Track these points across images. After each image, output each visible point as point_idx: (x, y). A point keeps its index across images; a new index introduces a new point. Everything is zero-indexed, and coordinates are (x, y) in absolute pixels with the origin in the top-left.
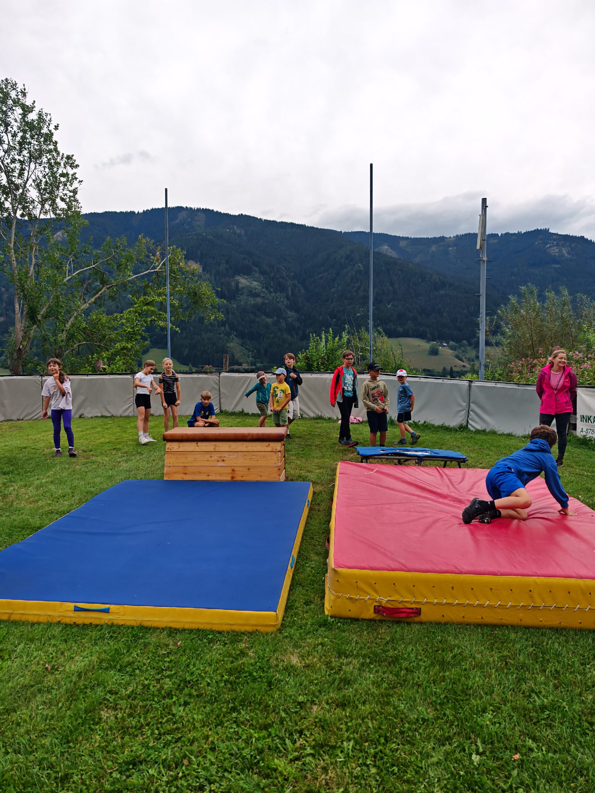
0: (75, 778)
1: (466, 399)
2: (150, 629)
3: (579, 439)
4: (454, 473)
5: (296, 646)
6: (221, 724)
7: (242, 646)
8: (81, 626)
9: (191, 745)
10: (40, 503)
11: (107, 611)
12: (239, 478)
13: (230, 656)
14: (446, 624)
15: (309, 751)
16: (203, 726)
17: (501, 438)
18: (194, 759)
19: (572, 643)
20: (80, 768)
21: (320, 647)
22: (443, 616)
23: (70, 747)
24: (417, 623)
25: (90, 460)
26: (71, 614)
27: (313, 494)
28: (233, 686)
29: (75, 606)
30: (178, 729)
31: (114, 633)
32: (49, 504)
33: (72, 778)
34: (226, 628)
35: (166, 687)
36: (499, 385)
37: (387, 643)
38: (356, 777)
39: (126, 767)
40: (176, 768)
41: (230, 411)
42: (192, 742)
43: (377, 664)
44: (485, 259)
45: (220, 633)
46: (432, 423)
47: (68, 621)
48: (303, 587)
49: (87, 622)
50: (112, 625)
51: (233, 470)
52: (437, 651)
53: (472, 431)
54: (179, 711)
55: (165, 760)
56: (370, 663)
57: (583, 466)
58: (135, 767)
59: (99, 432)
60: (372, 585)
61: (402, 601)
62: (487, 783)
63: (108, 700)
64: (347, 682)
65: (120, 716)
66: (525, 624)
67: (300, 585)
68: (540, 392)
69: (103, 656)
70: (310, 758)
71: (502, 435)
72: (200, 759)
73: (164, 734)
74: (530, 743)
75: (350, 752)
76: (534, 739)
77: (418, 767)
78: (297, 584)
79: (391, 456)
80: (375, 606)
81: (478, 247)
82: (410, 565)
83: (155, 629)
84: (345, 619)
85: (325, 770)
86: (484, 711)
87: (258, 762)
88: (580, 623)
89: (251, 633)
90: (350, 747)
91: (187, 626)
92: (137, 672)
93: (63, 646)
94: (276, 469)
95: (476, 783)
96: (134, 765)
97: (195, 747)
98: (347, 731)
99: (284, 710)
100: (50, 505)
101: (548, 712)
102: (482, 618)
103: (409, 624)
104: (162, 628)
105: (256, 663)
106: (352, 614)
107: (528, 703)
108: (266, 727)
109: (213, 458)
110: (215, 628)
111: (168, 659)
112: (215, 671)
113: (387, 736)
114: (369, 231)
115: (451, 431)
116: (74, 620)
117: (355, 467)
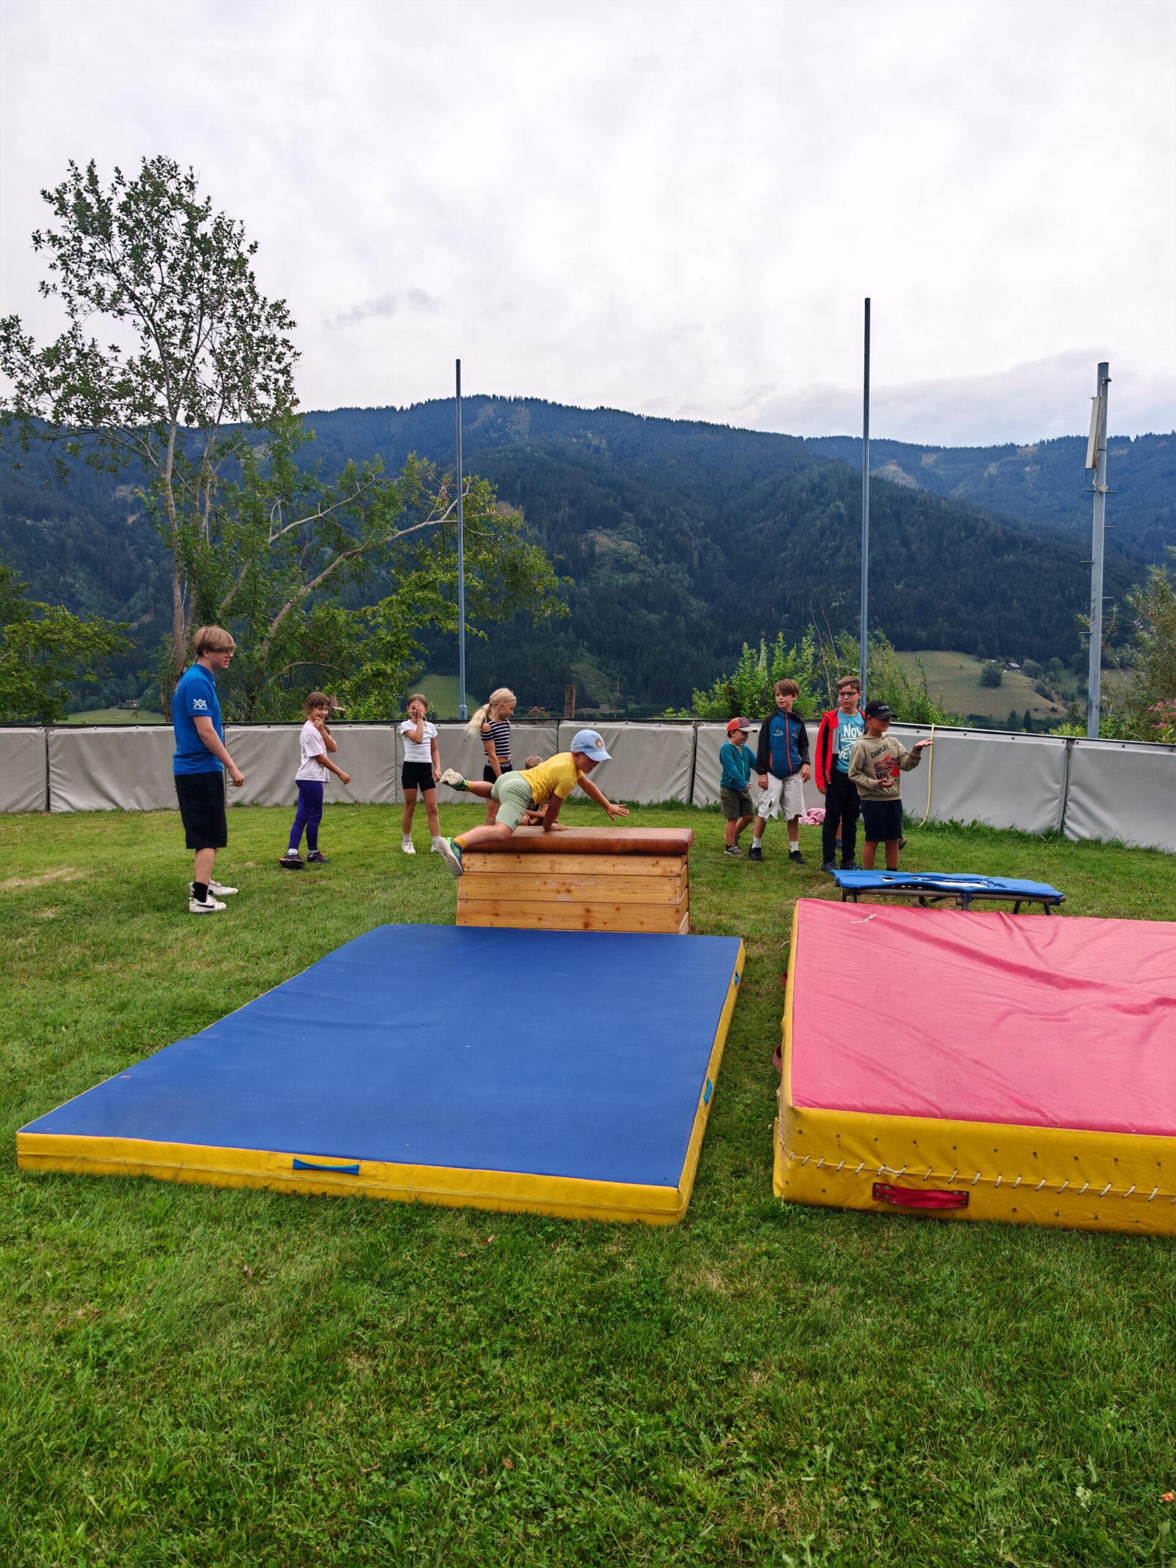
0: (303, 1479)
1: (1061, 777)
2: (434, 1209)
4: (1037, 925)
5: (717, 1255)
6: (574, 1395)
7: (612, 1249)
8: (307, 1198)
9: (517, 1431)
10: (225, 966)
11: (354, 1171)
12: (597, 926)
13: (589, 1267)
14: (1020, 1226)
15: (745, 1458)
16: (540, 1398)
17: (1132, 856)
18: (524, 1460)
20: (311, 1461)
21: (765, 1259)
22: (1015, 1209)
23: (291, 1421)
24: (961, 1221)
25: (316, 886)
26: (287, 1175)
27: (746, 962)
28: (595, 1325)
29: (295, 1161)
30: (490, 1400)
31: (368, 1213)
32: (243, 967)
33: (296, 1478)
34: (578, 1214)
35: (467, 1319)
36: (1130, 749)
37: (900, 1257)
38: (840, 1515)
39: (395, 1465)
40: (490, 1473)
42: (519, 1427)
43: (880, 1299)
44: (1104, 488)
45: (567, 1222)
46: (991, 823)
47: (282, 1187)
48: (730, 1141)
49: (318, 1190)
50: (364, 1199)
51: (588, 911)
52: (1002, 1278)
53: (1072, 842)
54: (494, 1367)
55: (468, 1457)
56: (865, 1295)
58: (413, 1467)
59: (332, 833)
60: (871, 1142)
61: (930, 1177)
62: (1107, 1544)
63: (360, 1339)
64: (821, 1330)
65: (382, 1368)
67: (724, 1137)
69: (349, 1255)
70: (748, 1473)
71: (1135, 850)
72: (535, 1459)
75: (828, 1465)
77: (964, 1503)
78: (718, 1135)
79: (907, 888)
80: (875, 1184)
81: (1089, 464)
82: (947, 1106)
83: (445, 1210)
84: (813, 1207)
85: (778, 1496)
86: (1102, 1402)
87: (647, 1472)
89: (628, 1227)
90: (828, 1456)
91: (505, 1207)
92: (413, 1288)
93: (273, 1234)
94: (672, 911)
95: (1085, 1543)
96: (411, 1462)
97: (524, 1437)
98: (821, 1424)
99: (696, 1378)
100: (243, 969)
102: (1096, 1218)
103: (944, 1222)
104: (458, 1209)
105: (639, 1283)
106: (830, 1198)
108: (660, 1407)
109: (548, 887)
110: (560, 1213)
111: (469, 1269)
112: (560, 1295)
113: (901, 1440)
114: (862, 436)
115: (1026, 841)
116: (293, 1186)
117: (830, 910)
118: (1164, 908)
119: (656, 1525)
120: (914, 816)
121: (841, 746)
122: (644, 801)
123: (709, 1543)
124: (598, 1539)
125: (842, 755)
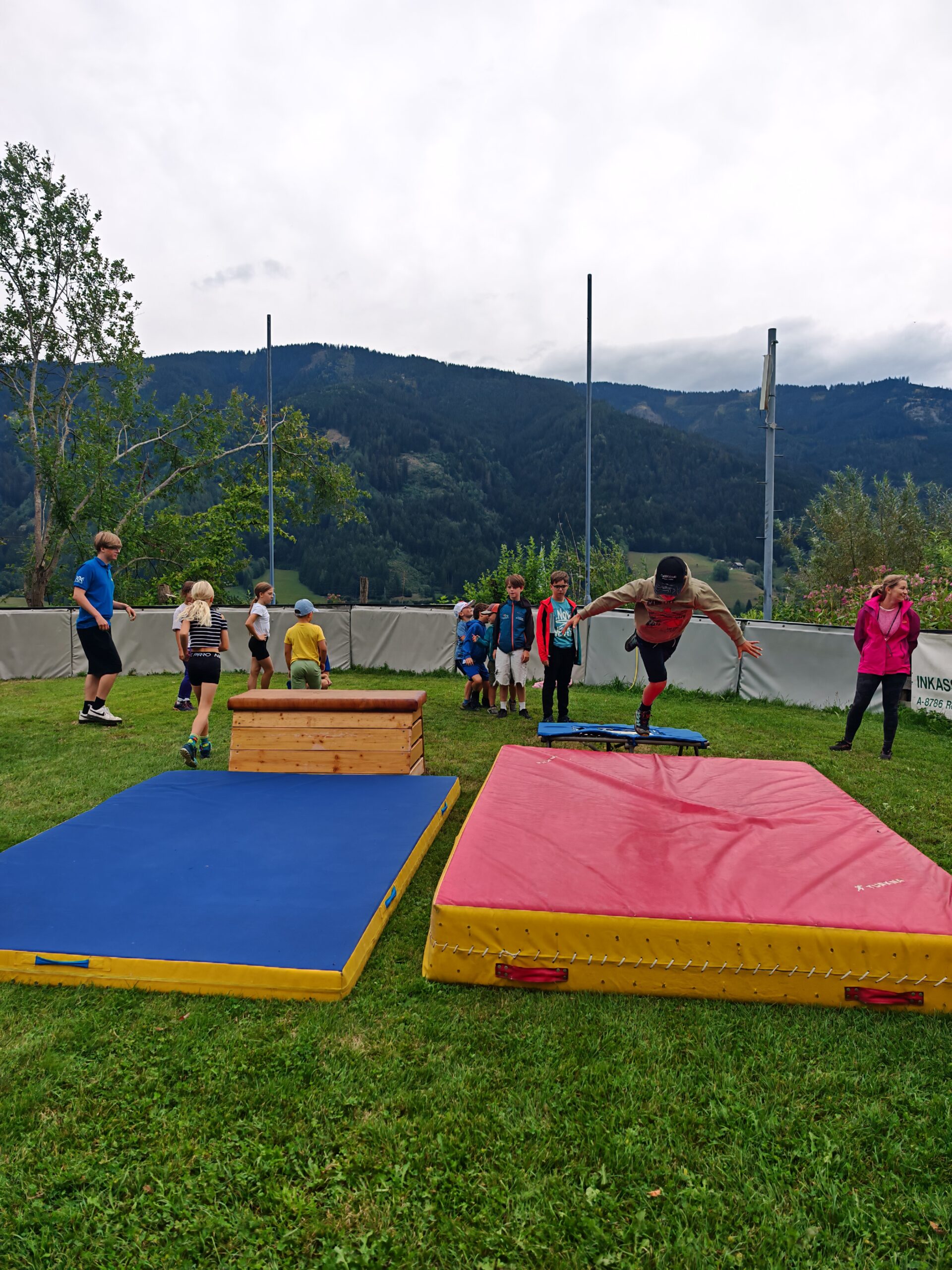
2: (148, 994)
3: (913, 715)
4: (682, 764)
5: (364, 1023)
6: (217, 1135)
7: (281, 1021)
8: (45, 988)
9: (162, 1164)
10: (31, 805)
11: (84, 965)
12: (345, 771)
13: (261, 1036)
14: (605, 995)
15: (340, 1177)
16: (189, 1138)
17: (789, 712)
18: (162, 1185)
19: (797, 1026)
21: (402, 1025)
22: (603, 982)
24: (562, 993)
25: (127, 740)
26: (31, 969)
27: (461, 796)
28: (251, 1079)
29: (37, 957)
30: (149, 1140)
31: (93, 998)
34: (263, 995)
35: (149, 1079)
36: (789, 628)
37: (507, 1022)
38: (400, 1217)
39: (55, 1194)
40: (132, 1197)
41: (367, 666)
42: (163, 1161)
43: (481, 1053)
44: (773, 426)
45: (253, 1001)
46: (683, 687)
47: (26, 980)
48: (402, 935)
49: (55, 981)
50: (92, 987)
51: (337, 757)
52: (581, 1035)
53: (745, 701)
54: (160, 1115)
55: (115, 1186)
56: (472, 1051)
57: (908, 757)
58: (70, 1194)
59: (152, 697)
60: (493, 931)
61: (538, 959)
62: (595, 1230)
63: (55, 1097)
64: (429, 1078)
65: (66, 1119)
66: (730, 997)
67: (398, 932)
68: (861, 640)
69: (67, 1032)
70: (339, 1188)
71: (793, 707)
73: (127, 1147)
74: (685, 1173)
75: (402, 1179)
76: (693, 1168)
77: (499, 1203)
78: (393, 931)
79: (589, 736)
80: (497, 964)
81: (762, 407)
82: (552, 902)
83: (157, 993)
84: (451, 984)
85: (356, 1204)
86: (628, 1124)
87: (256, 1191)
88: (817, 996)
89: (300, 1003)
90: (403, 1173)
91: (204, 991)
92: (111, 1056)
93: (11, 1017)
94: (404, 757)
95: (581, 1230)
96: (69, 1190)
97: (167, 1168)
98: (407, 1149)
99: (320, 1118)
100: (46, 807)
101: (726, 1129)
102: (664, 986)
103: (547, 993)
104: (167, 994)
105: (295, 1046)
106: (463, 977)
107: (700, 1115)
108: (282, 1141)
109: (305, 739)
110: (248, 994)
111: (162, 1039)
112: (229, 1058)
113: (466, 1159)
114: (586, 382)
115: (709, 701)
116: (35, 979)
117: (525, 754)
118: (798, 751)
119: (252, 1230)
120: (625, 681)
122: (419, 671)
123: (289, 1242)
124: (201, 1243)
125: (557, 633)
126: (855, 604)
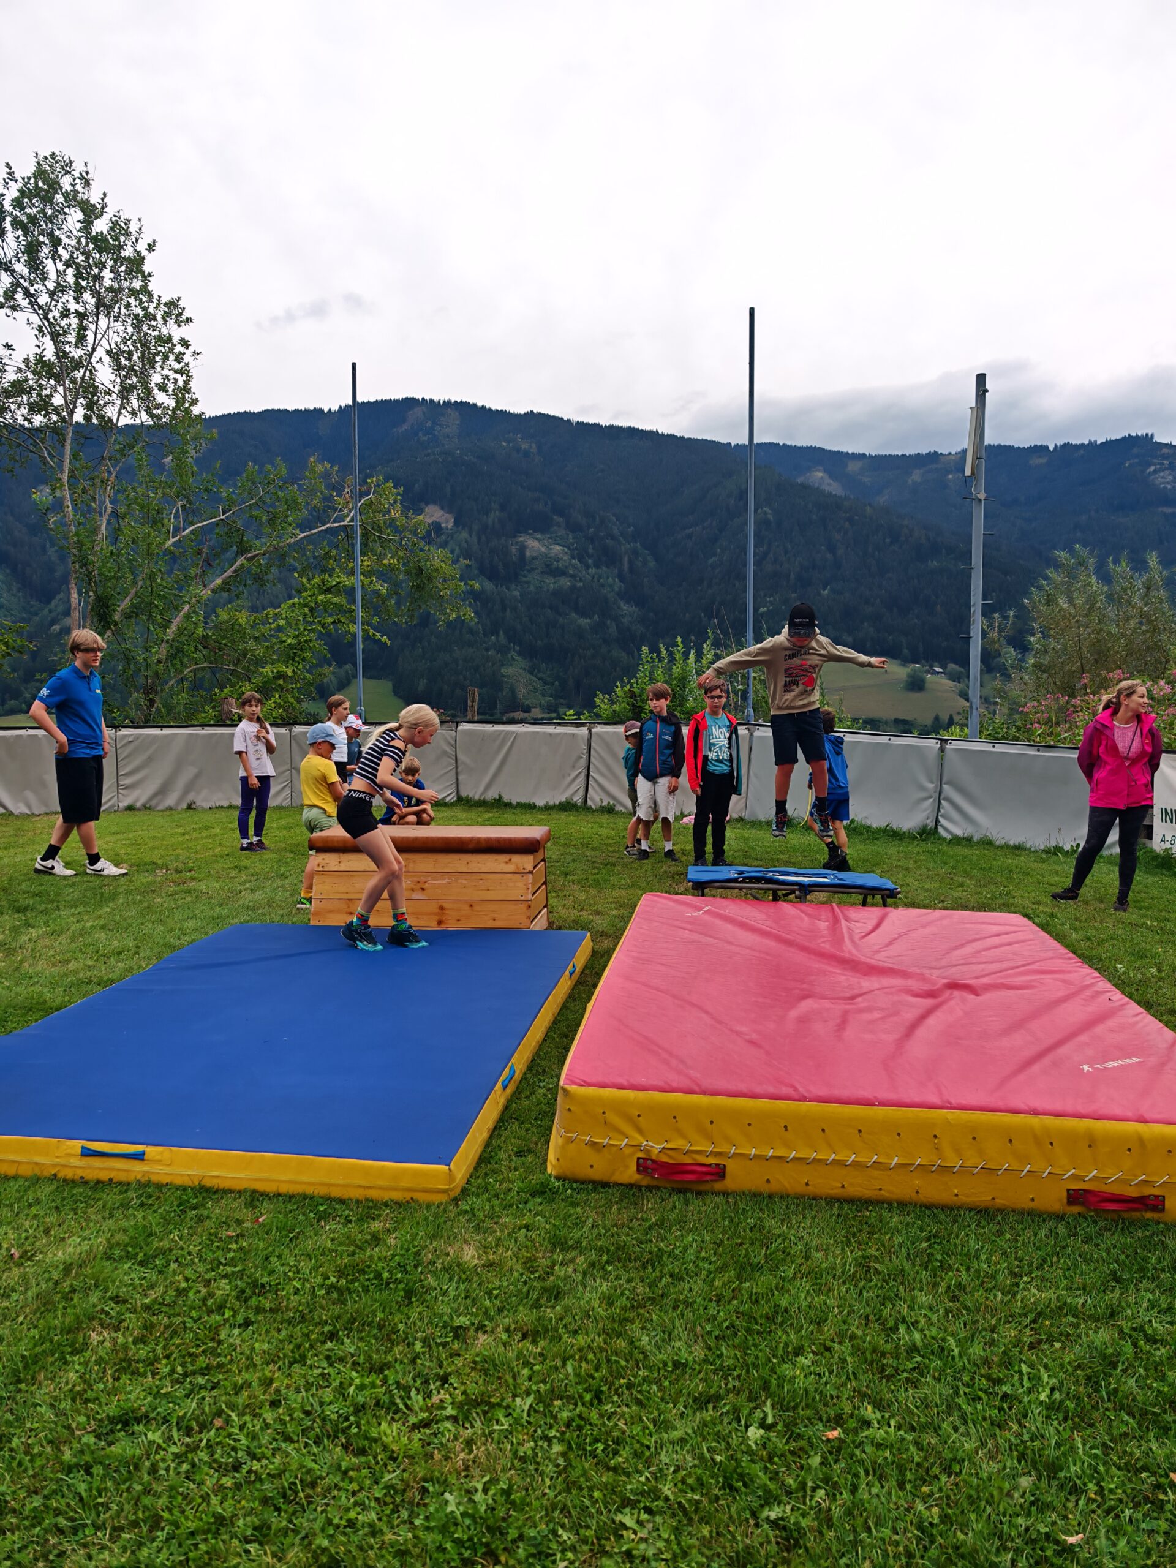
0: (15, 1442)
1: (935, 777)
2: (216, 1192)
3: (1155, 857)
4: (865, 916)
5: (478, 1229)
6: (302, 1360)
7: (376, 1226)
8: (92, 1184)
9: (236, 1394)
10: (72, 966)
11: (139, 1157)
12: (452, 926)
13: (353, 1243)
14: (771, 1196)
15: (450, 1411)
16: (268, 1364)
17: (999, 853)
18: (236, 1419)
19: (1008, 1236)
20: (29, 1425)
21: (524, 1231)
22: (768, 1181)
23: (20, 1391)
24: (718, 1193)
25: (185, 887)
26: (76, 1161)
27: (593, 956)
28: (341, 1294)
29: (83, 1148)
30: (220, 1366)
31: (149, 1197)
32: (89, 967)
33: (10, 1441)
34: (355, 1194)
35: (219, 1293)
36: (999, 748)
37: (650, 1228)
38: (523, 1460)
39: (109, 1428)
40: (201, 1432)
41: (477, 798)
42: (238, 1390)
43: (620, 1265)
44: (982, 496)
45: (342, 1201)
46: (868, 822)
47: (69, 1174)
48: (523, 1123)
49: (104, 1176)
50: (148, 1184)
52: (741, 1244)
53: (944, 839)
54: (233, 1336)
55: (180, 1419)
56: (608, 1262)
57: (1147, 909)
58: (127, 1428)
59: (216, 835)
60: (634, 1118)
61: (689, 1151)
62: (759, 1477)
63: (107, 1314)
64: (556, 1295)
65: (121, 1340)
66: (924, 1200)
67: (517, 1119)
68: (1089, 764)
69: (120, 1237)
70: (448, 1425)
71: (1006, 846)
72: (247, 1418)
73: (194, 1373)
74: (869, 1411)
75: (525, 1415)
76: (878, 1405)
77: (642, 1445)
78: (511, 1118)
79: (751, 882)
80: (639, 1159)
81: (968, 473)
82: (706, 1083)
83: (227, 1192)
84: (583, 1182)
85: (469, 1443)
86: (799, 1351)
87: (350, 1427)
88: (1033, 1200)
89: (399, 1204)
90: (526, 1408)
91: (284, 1189)
92: (173, 1266)
93: (52, 1218)
94: (524, 906)
95: (741, 1477)
96: (126, 1424)
97: (242, 1399)
98: (530, 1379)
99: (424, 1341)
101: (919, 1359)
102: (843, 1186)
103: (699, 1193)
104: (239, 1192)
105: (394, 1256)
106: (597, 1174)
107: (887, 1341)
108: (381, 1369)
110: (336, 1193)
111: (234, 1246)
112: (315, 1268)
113: (602, 1392)
114: (747, 443)
115: (901, 839)
116: (80, 1173)
117: (671, 904)
118: (1011, 901)
119: (345, 1473)
120: (795, 815)
121: (711, 746)
122: (540, 803)
123: (389, 1487)
124: (283, 1488)
125: (712, 755)
126: (1083, 719)
